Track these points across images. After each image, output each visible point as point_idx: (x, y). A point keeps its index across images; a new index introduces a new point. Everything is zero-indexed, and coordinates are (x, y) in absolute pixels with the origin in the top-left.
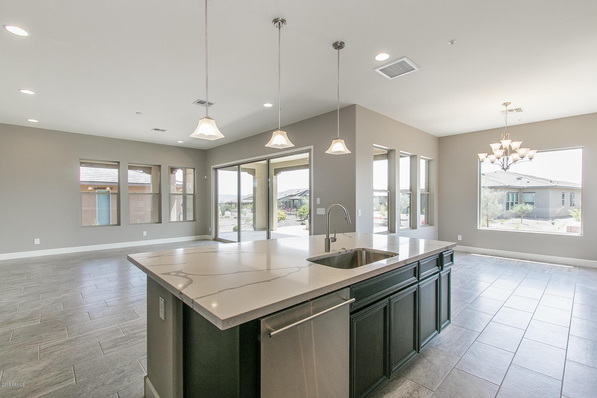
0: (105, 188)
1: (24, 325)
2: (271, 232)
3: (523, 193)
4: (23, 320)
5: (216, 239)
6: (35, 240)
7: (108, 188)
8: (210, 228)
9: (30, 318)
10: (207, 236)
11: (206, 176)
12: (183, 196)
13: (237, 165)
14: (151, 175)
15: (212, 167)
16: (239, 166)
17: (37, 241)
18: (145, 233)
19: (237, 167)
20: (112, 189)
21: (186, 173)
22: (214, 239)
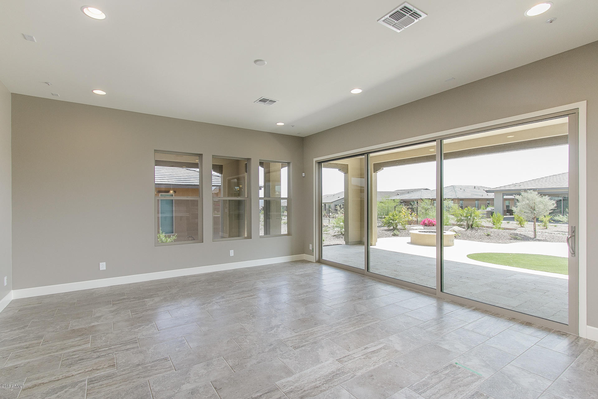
0: (168, 192)
2: (371, 247)
5: (320, 261)
6: (101, 264)
7: (171, 192)
8: (311, 245)
10: (305, 257)
11: (304, 174)
12: (264, 200)
13: (364, 154)
14: (222, 175)
15: (315, 160)
16: (368, 155)
17: (103, 266)
18: (232, 253)
19: (363, 157)
20: (175, 193)
21: (270, 170)
22: (318, 260)
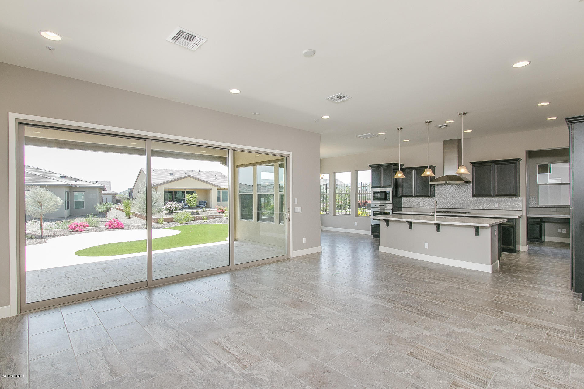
1: (517, 317)
3: (73, 192)
4: (516, 321)
9: (510, 320)
